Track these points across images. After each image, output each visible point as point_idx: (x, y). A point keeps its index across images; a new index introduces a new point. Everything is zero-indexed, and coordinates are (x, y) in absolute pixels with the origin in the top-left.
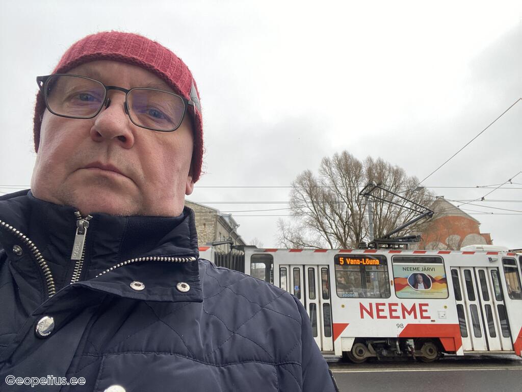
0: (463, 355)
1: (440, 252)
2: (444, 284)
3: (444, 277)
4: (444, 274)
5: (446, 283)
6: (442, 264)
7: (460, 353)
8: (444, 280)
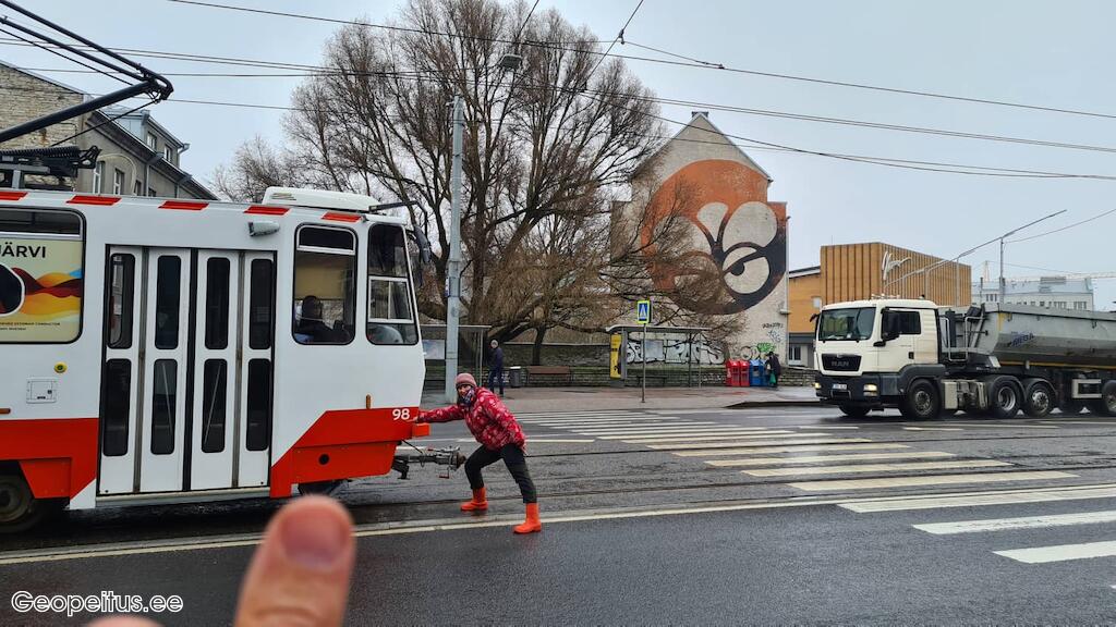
0: (92, 505)
1: (77, 200)
2: (73, 300)
3: (79, 277)
4: (79, 267)
5: (81, 295)
6: (78, 237)
7: (83, 501)
8: (75, 287)
